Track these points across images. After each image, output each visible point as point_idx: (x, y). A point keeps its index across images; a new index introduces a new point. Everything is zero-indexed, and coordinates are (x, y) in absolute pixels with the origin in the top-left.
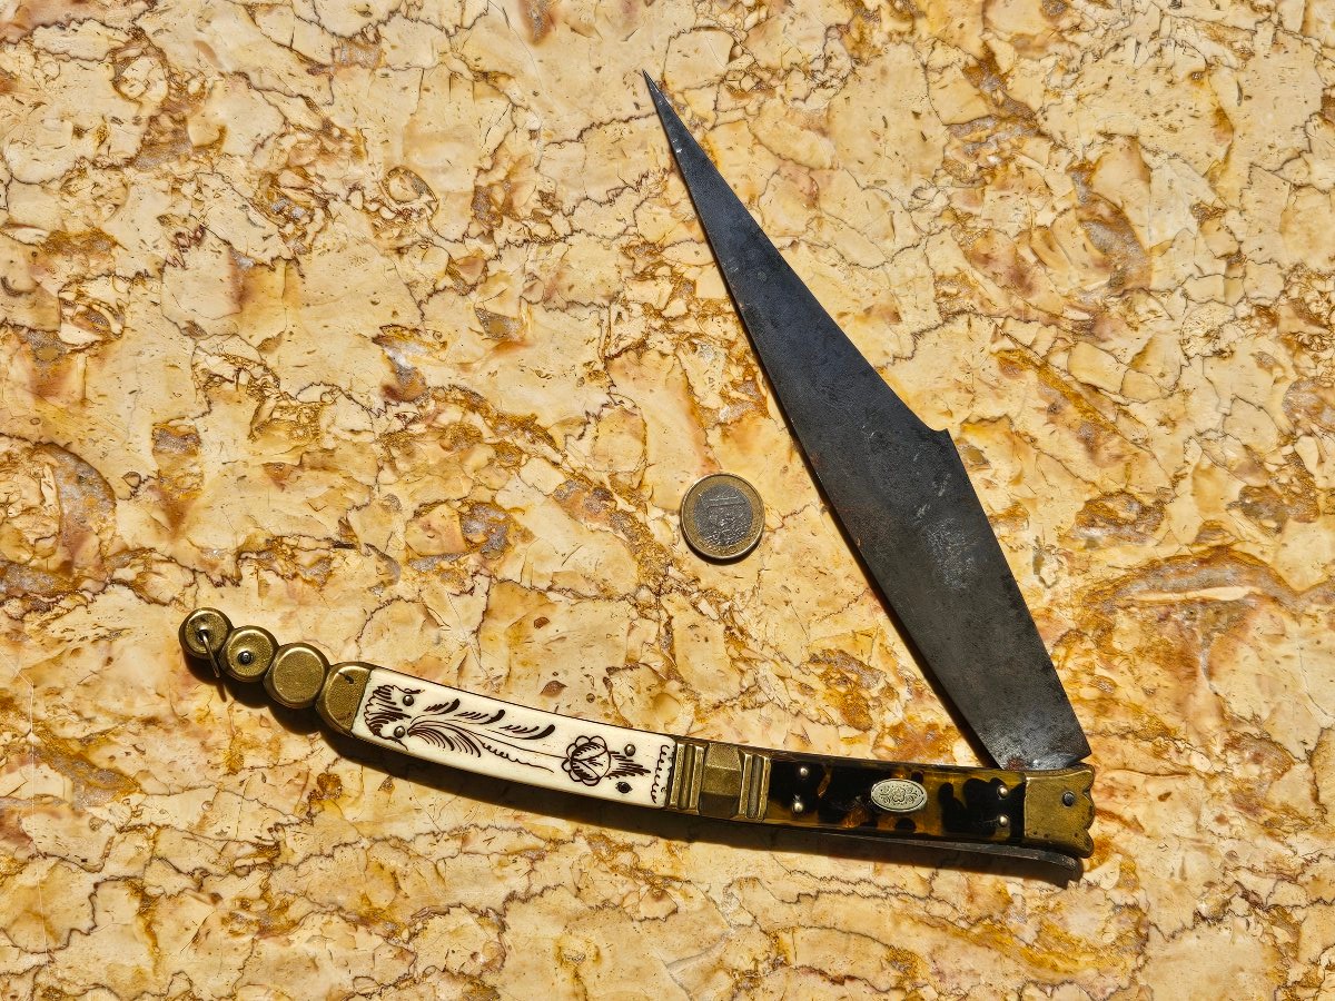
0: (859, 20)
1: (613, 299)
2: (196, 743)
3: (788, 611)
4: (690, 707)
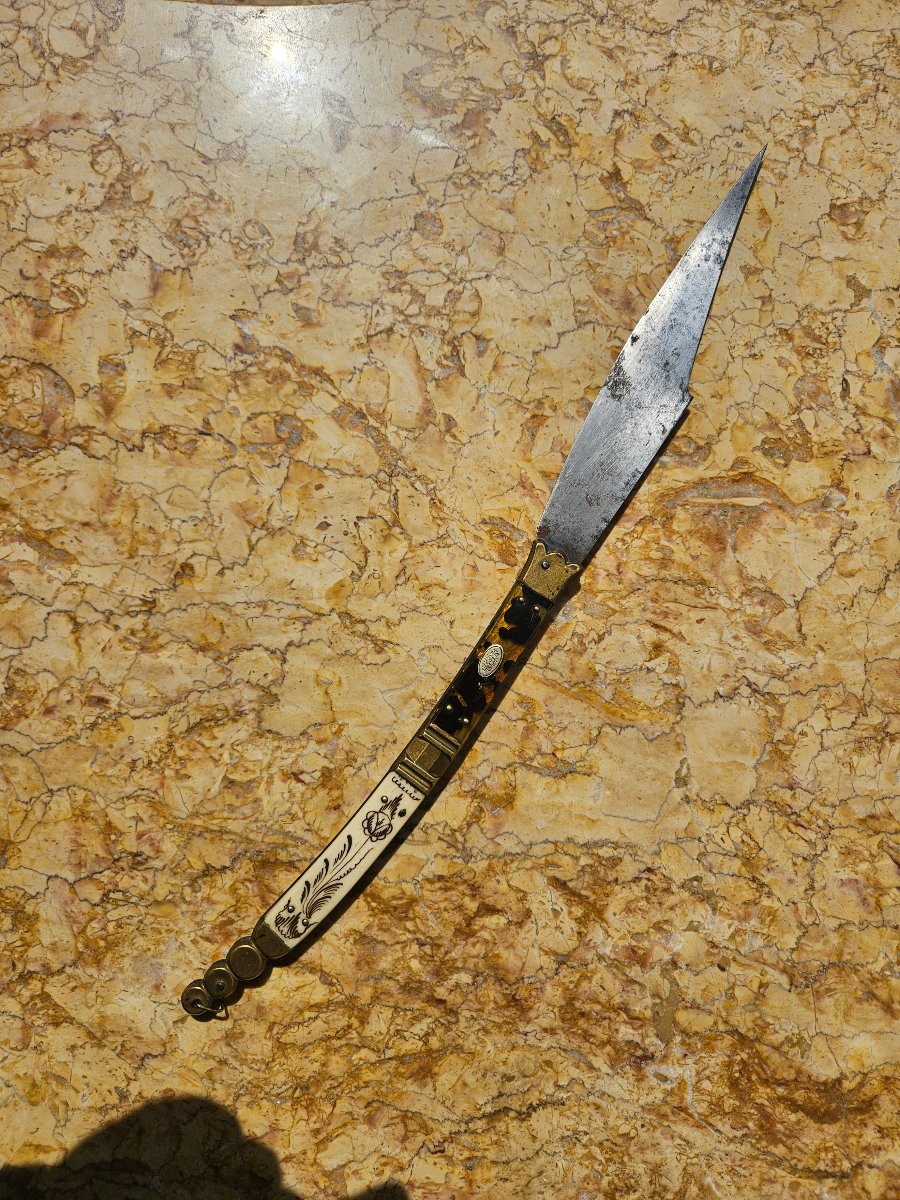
0: (536, 146)
1: (375, 302)
2: (111, 539)
3: (470, 492)
4: (405, 543)
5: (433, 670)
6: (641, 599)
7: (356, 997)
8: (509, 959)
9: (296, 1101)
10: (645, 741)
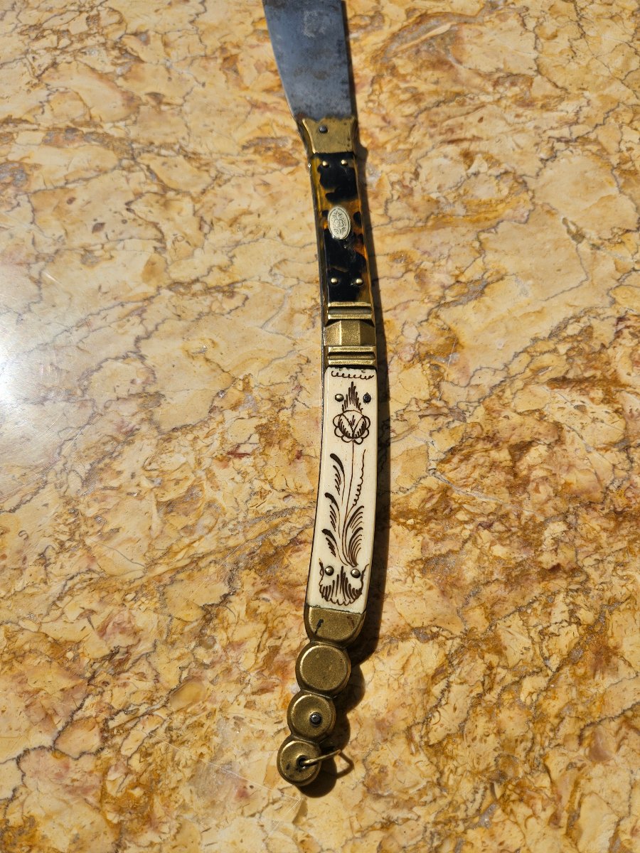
1: (26, 52)
5: (294, 281)
6: (422, 130)
7: (471, 630)
8: (579, 480)
9: (504, 801)
10: (522, 226)
